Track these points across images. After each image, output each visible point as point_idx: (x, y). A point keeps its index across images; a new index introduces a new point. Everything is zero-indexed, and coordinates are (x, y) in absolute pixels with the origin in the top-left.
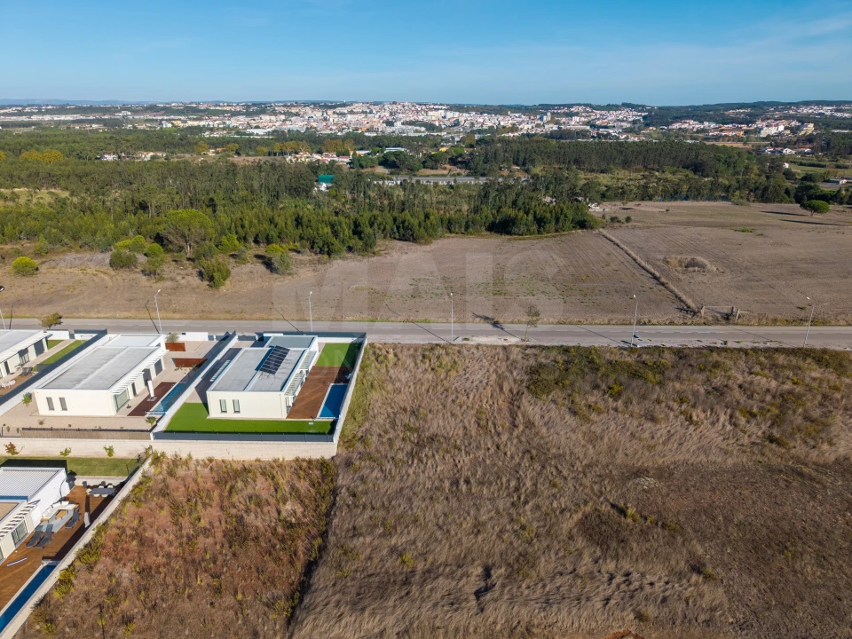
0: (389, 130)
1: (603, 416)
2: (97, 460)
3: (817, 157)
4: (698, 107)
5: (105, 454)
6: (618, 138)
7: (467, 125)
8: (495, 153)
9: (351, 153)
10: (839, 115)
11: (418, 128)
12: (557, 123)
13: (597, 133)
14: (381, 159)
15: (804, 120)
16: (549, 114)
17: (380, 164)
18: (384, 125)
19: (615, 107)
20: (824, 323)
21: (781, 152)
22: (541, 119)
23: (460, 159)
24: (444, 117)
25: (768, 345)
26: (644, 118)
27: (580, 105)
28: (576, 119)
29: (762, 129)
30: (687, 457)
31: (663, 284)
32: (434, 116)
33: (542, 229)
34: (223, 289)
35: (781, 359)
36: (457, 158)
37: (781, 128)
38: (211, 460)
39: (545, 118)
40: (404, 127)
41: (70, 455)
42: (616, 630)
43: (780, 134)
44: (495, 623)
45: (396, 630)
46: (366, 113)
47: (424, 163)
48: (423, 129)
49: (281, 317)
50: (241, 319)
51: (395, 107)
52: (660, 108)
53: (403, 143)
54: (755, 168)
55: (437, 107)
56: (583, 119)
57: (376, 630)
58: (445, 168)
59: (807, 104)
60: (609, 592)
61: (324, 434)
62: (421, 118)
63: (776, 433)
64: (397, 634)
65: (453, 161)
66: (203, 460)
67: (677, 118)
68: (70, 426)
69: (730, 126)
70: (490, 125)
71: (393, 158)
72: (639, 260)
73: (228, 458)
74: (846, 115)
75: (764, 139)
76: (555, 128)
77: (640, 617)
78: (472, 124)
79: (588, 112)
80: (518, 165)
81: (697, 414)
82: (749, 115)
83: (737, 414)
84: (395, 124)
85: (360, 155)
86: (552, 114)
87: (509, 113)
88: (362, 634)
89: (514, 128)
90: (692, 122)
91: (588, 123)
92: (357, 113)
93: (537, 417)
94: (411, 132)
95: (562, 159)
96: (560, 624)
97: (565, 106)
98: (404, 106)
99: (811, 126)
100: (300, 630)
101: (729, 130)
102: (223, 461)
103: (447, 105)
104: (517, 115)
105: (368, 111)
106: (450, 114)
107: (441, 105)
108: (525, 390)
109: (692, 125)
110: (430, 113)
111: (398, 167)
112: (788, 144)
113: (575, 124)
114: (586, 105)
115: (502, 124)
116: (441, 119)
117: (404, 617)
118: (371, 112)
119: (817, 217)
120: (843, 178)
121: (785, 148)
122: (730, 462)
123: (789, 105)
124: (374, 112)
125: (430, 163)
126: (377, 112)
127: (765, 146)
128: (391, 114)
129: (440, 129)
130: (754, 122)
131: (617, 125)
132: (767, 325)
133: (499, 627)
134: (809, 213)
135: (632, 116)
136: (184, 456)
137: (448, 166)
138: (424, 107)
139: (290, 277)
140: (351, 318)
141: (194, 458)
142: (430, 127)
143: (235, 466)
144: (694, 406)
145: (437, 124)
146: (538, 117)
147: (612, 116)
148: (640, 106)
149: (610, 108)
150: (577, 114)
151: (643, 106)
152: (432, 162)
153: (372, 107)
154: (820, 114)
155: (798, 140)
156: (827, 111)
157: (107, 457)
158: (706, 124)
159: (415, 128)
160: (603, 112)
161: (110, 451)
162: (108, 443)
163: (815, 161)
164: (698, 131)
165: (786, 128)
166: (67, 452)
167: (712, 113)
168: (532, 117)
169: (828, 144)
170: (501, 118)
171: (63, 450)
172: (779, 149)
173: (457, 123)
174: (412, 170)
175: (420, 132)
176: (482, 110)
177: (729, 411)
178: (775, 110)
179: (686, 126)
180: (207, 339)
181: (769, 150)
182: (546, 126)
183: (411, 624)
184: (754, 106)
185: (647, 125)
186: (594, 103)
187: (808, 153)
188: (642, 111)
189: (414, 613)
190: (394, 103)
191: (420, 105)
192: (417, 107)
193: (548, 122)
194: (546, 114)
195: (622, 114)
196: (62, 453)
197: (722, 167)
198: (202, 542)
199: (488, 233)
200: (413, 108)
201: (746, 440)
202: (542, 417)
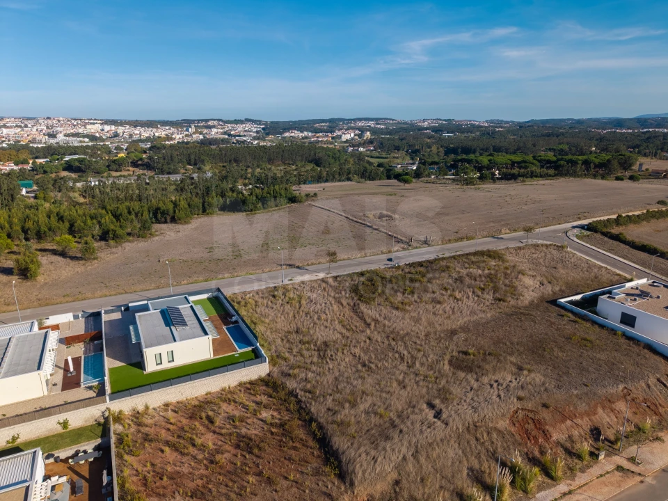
0: (53, 141)
1: (412, 306)
2: (53, 436)
3: (379, 152)
4: (295, 122)
5: (60, 429)
6: (252, 143)
7: (126, 135)
8: (171, 156)
9: (31, 162)
10: (379, 126)
11: (81, 139)
12: (201, 133)
13: (236, 140)
14: (65, 165)
15: (362, 130)
16: (193, 127)
17: (64, 169)
18: (47, 137)
19: (241, 122)
20: (472, 238)
21: (358, 150)
22: (187, 130)
23: (140, 162)
24: (103, 130)
25: (458, 253)
26: (263, 129)
27: (214, 120)
28: (214, 130)
29: (341, 136)
30: (469, 318)
31: (376, 229)
32: (94, 129)
33: (265, 206)
34: (41, 279)
35: (472, 258)
36: (137, 161)
37: (352, 135)
38: (167, 405)
39: (190, 130)
40: (65, 138)
41: (19, 441)
42: (513, 410)
43: (352, 139)
44: (457, 428)
45: (410, 453)
46: (20, 127)
47: (108, 166)
48: (87, 140)
49: (123, 291)
50: (85, 299)
51: (50, 122)
52: (272, 122)
53: (79, 151)
54: (351, 160)
55: (92, 121)
56: (220, 130)
57: (400, 458)
58: (129, 170)
59: (360, 120)
60: (496, 393)
61: (252, 359)
62: (80, 131)
63: (497, 295)
64: (412, 455)
65: (135, 164)
66: (159, 407)
67: (285, 129)
68: (4, 415)
69: (321, 134)
70: (147, 135)
71: (77, 164)
72: (350, 218)
73: (182, 398)
74: (382, 127)
75: (345, 142)
76: (201, 137)
77: (520, 399)
78: (131, 136)
79: (221, 125)
80: (191, 165)
81: (458, 295)
82: (330, 127)
83: (476, 290)
84: (58, 136)
85: (40, 163)
86: (195, 126)
87: (159, 126)
88: (394, 464)
89: (169, 138)
90: (296, 132)
91: (225, 133)
92: (11, 127)
93: (377, 316)
94: (75, 142)
95: (224, 159)
96: (487, 417)
97: (202, 120)
98: (59, 121)
99: (368, 133)
100: (356, 477)
101: (322, 137)
102: (178, 402)
103: (101, 120)
104: (167, 128)
105: (23, 125)
106: (107, 128)
107: (95, 120)
108: (359, 302)
109: (296, 134)
110: (88, 127)
111: (85, 171)
112: (359, 145)
113: (215, 133)
114: (219, 120)
115: (157, 134)
116: (100, 131)
117: (410, 445)
118: (26, 126)
119: (407, 186)
120: (398, 164)
121: (359, 147)
122: (489, 315)
123: (350, 121)
124: (29, 126)
125: (114, 167)
126: (33, 126)
127: (347, 147)
128: (48, 127)
129: (101, 139)
130: (334, 132)
131: (247, 134)
132: (446, 243)
133: (461, 430)
134: (402, 184)
135: (255, 128)
136: (141, 408)
137: (131, 168)
138: (79, 122)
139: (96, 261)
140: (185, 282)
141: (151, 407)
142: (92, 138)
143: (193, 403)
144: (453, 290)
145: (97, 135)
146: (185, 129)
147: (240, 128)
148: (258, 121)
149: (237, 122)
150: (214, 127)
151: (260, 121)
152: (116, 165)
153: (26, 122)
154: (368, 126)
155: (365, 142)
156: (371, 124)
157: (62, 431)
158: (305, 133)
159: (78, 139)
160: (233, 125)
161: (65, 424)
162: (61, 417)
163: (378, 155)
164: (303, 138)
165: (355, 135)
166: (14, 439)
167: (305, 126)
168: (180, 129)
169: (382, 144)
170: (154, 130)
171: (9, 438)
172: (356, 148)
173: (116, 135)
174: (98, 173)
175: (84, 142)
176: (135, 124)
177: (471, 290)
178: (343, 123)
179: (293, 134)
180: (72, 319)
181: (350, 149)
182: (194, 136)
183: (417, 447)
184: (331, 121)
185: (268, 134)
186: (224, 119)
187: (373, 150)
188: (260, 124)
189: (414, 440)
190: (48, 118)
191: (75, 120)
192: (73, 121)
193: (194, 133)
194: (190, 127)
195: (247, 126)
196: (8, 442)
197: (332, 161)
198: (222, 458)
199: (222, 212)
200: (69, 123)
201: (488, 303)
202: (380, 315)
